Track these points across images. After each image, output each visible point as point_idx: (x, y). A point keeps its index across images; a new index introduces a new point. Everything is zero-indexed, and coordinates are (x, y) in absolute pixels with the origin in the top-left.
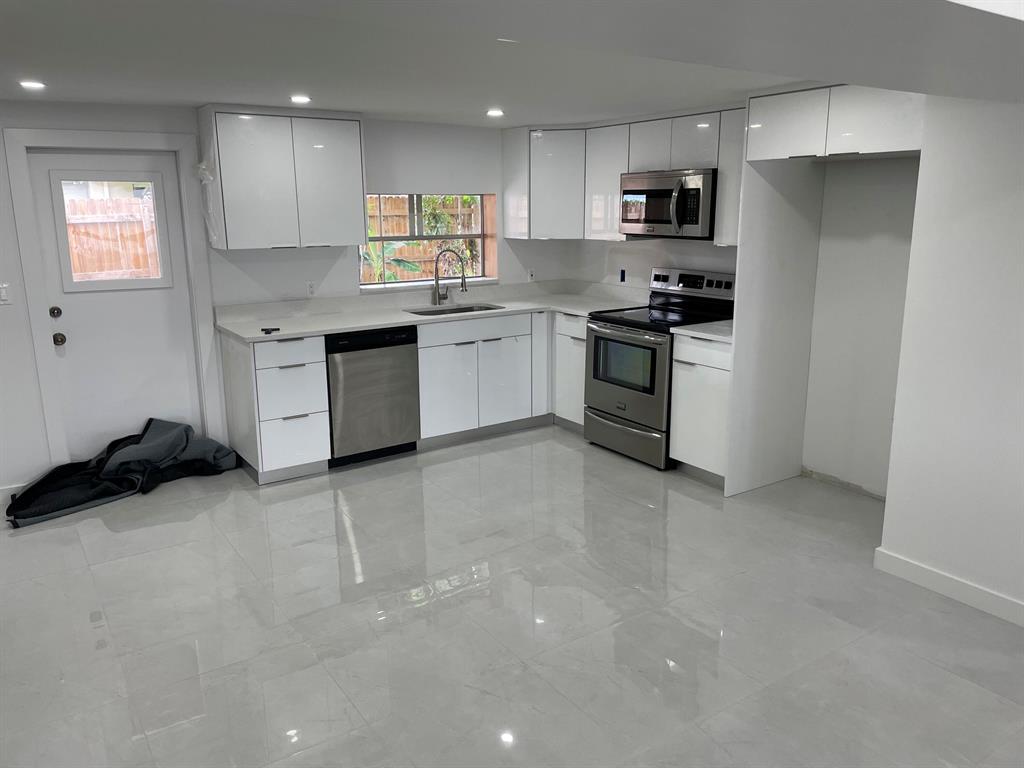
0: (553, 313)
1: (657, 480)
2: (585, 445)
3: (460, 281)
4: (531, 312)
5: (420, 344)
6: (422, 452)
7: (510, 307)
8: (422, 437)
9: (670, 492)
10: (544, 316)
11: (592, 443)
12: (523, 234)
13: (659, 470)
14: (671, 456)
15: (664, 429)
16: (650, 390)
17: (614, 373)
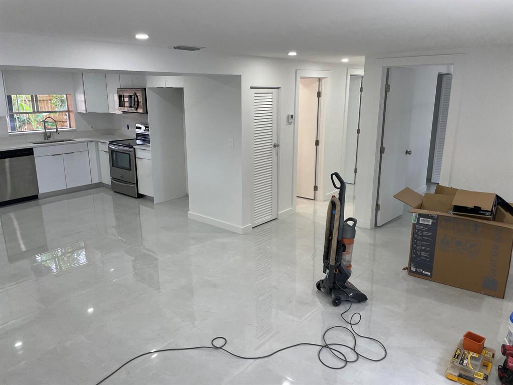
0: (97, 142)
1: (135, 202)
2: (112, 192)
3: (55, 130)
4: (87, 142)
5: (35, 156)
6: (41, 199)
7: (77, 140)
8: (40, 193)
9: (141, 206)
10: (94, 143)
11: (115, 192)
12: (83, 111)
13: (136, 198)
14: (139, 193)
15: (136, 183)
16: (130, 170)
17: (120, 165)
